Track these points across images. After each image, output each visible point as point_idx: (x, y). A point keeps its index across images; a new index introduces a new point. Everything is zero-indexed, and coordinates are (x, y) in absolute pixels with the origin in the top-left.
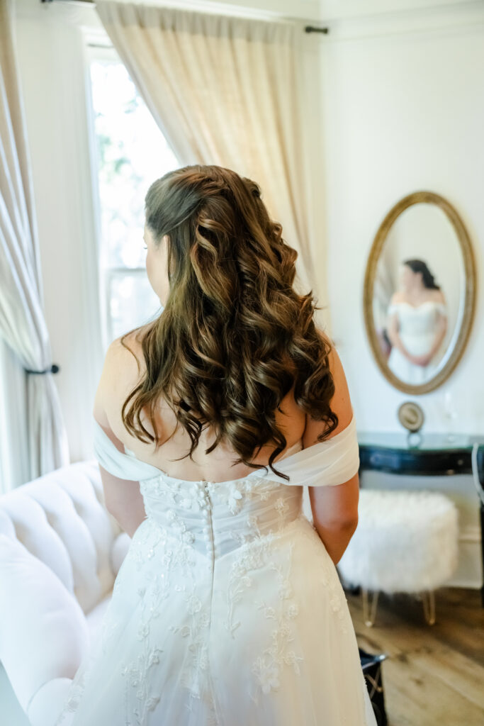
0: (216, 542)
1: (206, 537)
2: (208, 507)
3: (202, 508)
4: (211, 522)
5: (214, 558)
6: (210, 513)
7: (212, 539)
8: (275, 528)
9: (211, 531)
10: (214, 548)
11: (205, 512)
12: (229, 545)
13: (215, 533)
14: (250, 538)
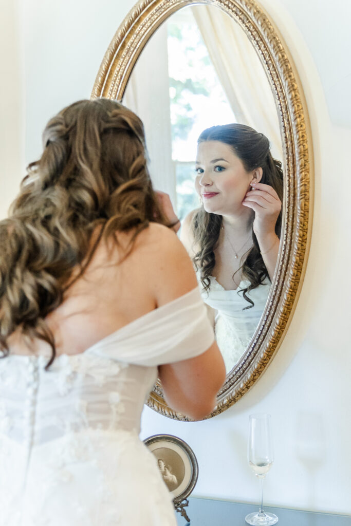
0: (37, 427)
1: (26, 422)
2: (35, 386)
3: (29, 385)
4: (34, 403)
5: (31, 444)
6: (36, 391)
7: (33, 423)
8: (106, 425)
9: (33, 414)
10: (33, 434)
11: (30, 391)
12: (51, 434)
13: (38, 418)
14: (76, 428)
